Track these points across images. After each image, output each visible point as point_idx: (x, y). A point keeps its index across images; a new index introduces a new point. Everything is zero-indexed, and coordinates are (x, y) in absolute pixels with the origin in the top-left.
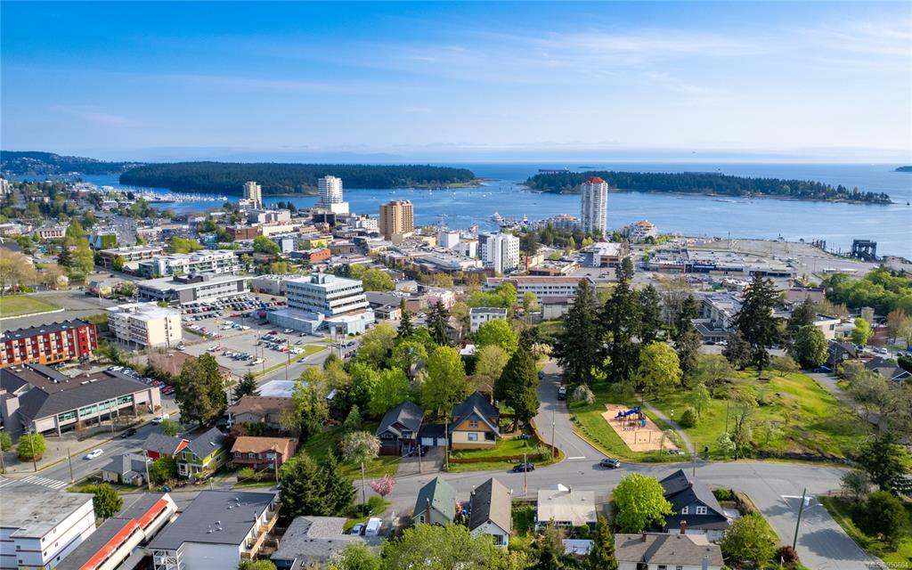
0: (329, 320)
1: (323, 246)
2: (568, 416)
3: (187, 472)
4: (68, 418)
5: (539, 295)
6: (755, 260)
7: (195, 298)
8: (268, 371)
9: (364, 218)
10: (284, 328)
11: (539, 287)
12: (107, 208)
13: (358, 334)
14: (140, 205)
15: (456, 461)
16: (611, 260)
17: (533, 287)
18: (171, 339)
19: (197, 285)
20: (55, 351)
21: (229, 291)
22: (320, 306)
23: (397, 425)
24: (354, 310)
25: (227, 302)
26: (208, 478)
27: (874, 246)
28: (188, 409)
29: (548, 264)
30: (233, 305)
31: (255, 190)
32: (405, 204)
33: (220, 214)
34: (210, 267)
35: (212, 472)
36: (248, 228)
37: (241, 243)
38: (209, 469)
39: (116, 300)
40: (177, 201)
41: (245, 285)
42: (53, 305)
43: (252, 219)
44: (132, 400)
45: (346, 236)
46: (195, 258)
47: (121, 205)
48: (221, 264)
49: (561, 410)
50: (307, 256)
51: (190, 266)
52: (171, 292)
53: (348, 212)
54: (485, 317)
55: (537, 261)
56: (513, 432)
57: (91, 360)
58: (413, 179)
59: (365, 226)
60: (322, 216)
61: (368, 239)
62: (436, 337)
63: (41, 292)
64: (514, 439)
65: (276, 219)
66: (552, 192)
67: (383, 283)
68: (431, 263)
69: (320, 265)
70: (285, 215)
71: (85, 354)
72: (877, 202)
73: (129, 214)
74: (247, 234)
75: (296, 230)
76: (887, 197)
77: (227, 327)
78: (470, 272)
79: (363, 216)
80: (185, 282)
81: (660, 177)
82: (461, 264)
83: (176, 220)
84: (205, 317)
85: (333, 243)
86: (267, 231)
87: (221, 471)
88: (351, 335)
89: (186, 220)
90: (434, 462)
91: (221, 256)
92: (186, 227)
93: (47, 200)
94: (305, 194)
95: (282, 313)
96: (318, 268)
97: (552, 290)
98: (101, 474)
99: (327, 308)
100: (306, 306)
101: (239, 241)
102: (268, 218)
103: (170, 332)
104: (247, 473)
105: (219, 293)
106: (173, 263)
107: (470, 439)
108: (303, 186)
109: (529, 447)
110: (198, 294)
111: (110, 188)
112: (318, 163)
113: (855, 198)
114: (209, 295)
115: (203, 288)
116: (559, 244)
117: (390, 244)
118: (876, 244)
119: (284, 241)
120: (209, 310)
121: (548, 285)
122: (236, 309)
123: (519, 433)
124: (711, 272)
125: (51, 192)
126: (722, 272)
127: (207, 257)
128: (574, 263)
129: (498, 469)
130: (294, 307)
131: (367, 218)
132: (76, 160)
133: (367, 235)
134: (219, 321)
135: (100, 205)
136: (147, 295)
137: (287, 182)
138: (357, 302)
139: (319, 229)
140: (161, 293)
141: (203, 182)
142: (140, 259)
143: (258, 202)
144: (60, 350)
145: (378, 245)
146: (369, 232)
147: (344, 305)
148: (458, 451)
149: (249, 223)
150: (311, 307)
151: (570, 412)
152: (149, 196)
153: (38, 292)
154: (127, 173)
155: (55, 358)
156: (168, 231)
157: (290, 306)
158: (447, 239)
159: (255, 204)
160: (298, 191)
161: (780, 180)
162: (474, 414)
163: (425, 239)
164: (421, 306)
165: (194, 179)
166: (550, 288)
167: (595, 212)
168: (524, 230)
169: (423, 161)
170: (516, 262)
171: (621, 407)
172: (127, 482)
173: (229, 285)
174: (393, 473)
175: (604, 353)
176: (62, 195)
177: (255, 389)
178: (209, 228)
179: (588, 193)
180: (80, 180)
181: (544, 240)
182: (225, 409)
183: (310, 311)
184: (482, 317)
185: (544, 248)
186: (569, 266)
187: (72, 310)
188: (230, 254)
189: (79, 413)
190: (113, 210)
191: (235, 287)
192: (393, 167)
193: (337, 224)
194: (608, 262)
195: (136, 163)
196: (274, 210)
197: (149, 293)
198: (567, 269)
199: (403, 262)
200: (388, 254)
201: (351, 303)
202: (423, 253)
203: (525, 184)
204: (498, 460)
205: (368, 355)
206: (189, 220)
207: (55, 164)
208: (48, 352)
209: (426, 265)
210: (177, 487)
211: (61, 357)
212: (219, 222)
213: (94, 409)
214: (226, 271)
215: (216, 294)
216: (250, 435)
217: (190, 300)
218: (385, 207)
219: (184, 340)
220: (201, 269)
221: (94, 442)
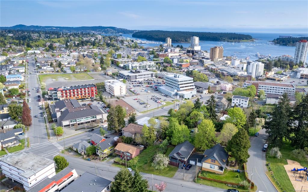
0: (178, 92)
1: (187, 62)
2: (265, 162)
3: (99, 153)
4: (74, 122)
7: (136, 78)
8: (149, 111)
9: (205, 52)
10: (162, 93)
11: (268, 87)
12: (125, 45)
13: (188, 99)
14: (135, 44)
15: (201, 178)
16: (306, 76)
17: (265, 87)
18: (122, 93)
19: (137, 74)
20: (83, 95)
21: (148, 77)
22: (176, 86)
23: (179, 154)
24: (189, 89)
25: (146, 81)
26: (105, 158)
28: (110, 126)
29: (276, 76)
30: (148, 82)
32: (220, 48)
33: (157, 48)
34: (146, 68)
35: (107, 156)
36: (164, 54)
37: (161, 59)
38: (106, 154)
39: (112, 77)
40: (145, 43)
41: (154, 75)
42: (92, 77)
43: (166, 51)
44: (96, 118)
45: (197, 58)
46: (142, 64)
47: (129, 44)
48: (150, 66)
49: (262, 158)
50: (181, 65)
51: (139, 66)
52: (128, 76)
53: (200, 49)
54: (239, 100)
55: (271, 74)
56: (234, 166)
57: (95, 98)
59: (205, 55)
60: (190, 51)
61: (204, 60)
63: (93, 72)
64: (233, 171)
65: (174, 51)
67: (204, 79)
68: (226, 71)
70: (177, 50)
71: (93, 97)
73: (131, 47)
74: (163, 56)
75: (180, 55)
77: (143, 91)
78: (240, 77)
79: (205, 51)
80: (133, 73)
82: (238, 73)
83: (144, 50)
84: (137, 86)
85: (192, 61)
86: (170, 55)
87: (111, 156)
88: (185, 99)
89: (147, 50)
90: (192, 175)
91: (150, 64)
92: (147, 52)
93: (109, 42)
94: (189, 42)
95: (162, 87)
96: (184, 70)
98: (72, 147)
99: (178, 87)
100: (171, 86)
101: (160, 58)
102: (171, 51)
103: (122, 91)
104: (117, 159)
105: (145, 77)
106: (134, 65)
108: (188, 39)
109: (239, 179)
110: (137, 77)
111: (128, 39)
114: (141, 78)
115: (139, 76)
116: (282, 67)
117: (213, 63)
119: (174, 59)
120: (139, 83)
121: (272, 86)
123: (236, 168)
125: (111, 39)
127: (145, 64)
128: (288, 76)
129: (220, 187)
130: (167, 85)
131: (207, 52)
135: (123, 44)
136: (120, 76)
138: (190, 86)
139: (188, 55)
140: (125, 76)
142: (125, 63)
143: (170, 45)
144: (85, 94)
145: (207, 63)
146: (206, 57)
147: (185, 87)
148: (204, 171)
149: (165, 52)
150: (173, 86)
151: (267, 160)
152: (139, 41)
153: (91, 72)
154: (135, 33)
155: (84, 97)
156: (140, 53)
158: (235, 62)
159: (169, 45)
160: (186, 41)
163: (227, 61)
164: (217, 89)
166: (273, 88)
168: (268, 60)
170: (262, 73)
171: (296, 163)
172: (79, 152)
173: (148, 75)
174: (172, 176)
176: (113, 40)
178: (153, 53)
181: (276, 65)
185: (276, 69)
186: (285, 77)
187: (97, 80)
188: (153, 63)
189: (77, 120)
190: (126, 46)
191: (150, 76)
193: (195, 54)
194: (304, 77)
196: (175, 48)
197: (122, 76)
198: (284, 78)
199: (216, 70)
200: (211, 67)
201: (188, 86)
202: (224, 67)
203: (272, 42)
204: (222, 182)
206: (148, 50)
208: (81, 95)
209: (224, 72)
210: (93, 159)
211: (85, 96)
212: (156, 51)
213: (82, 120)
214: (151, 69)
215: (143, 78)
216: (125, 143)
217: (134, 79)
218: (213, 48)
219: (126, 94)
220: (143, 68)
221: (79, 132)
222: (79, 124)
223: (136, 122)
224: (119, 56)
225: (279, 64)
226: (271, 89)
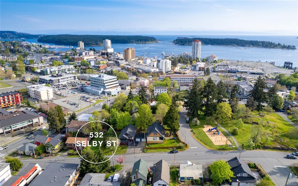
0: (105, 90)
1: (104, 63)
2: (190, 130)
3: (49, 150)
4: (8, 129)
5: (178, 81)
6: (251, 69)
7: (59, 82)
8: (82, 109)
9: (118, 54)
10: (89, 93)
11: (178, 79)
12: (33, 50)
13: (115, 95)
14: (44, 49)
15: (148, 148)
16: (202, 68)
17: (176, 79)
18: (49, 97)
19: (60, 78)
20: (7, 103)
21: (71, 80)
22: (102, 85)
23: (127, 134)
24: (114, 87)
25: (70, 83)
26: (57, 153)
27: (292, 64)
28: (51, 126)
29: (181, 70)
30: (72, 85)
31: (82, 44)
32: (132, 49)
33: (70, 52)
34: (65, 71)
35: (58, 151)
36: (79, 57)
37: (77, 62)
38: (57, 150)
39: (31, 83)
40: (56, 48)
41: (76, 78)
42: (9, 85)
43: (81, 54)
44: (32, 121)
45: (112, 60)
46: (60, 68)
47: (37, 49)
48: (69, 70)
49: (187, 127)
50: (99, 67)
51: (58, 71)
52: (50, 80)
53: (113, 52)
54: (160, 90)
55: (177, 69)
56: (170, 136)
57: (20, 105)
58: (135, 40)
59: (119, 57)
60: (104, 53)
61: (120, 61)
62: (141, 99)
63: (6, 80)
64: (170, 139)
65: (89, 54)
66: (182, 45)
67: (124, 77)
68: (141, 69)
69: (103, 70)
70: (92, 53)
71: (18, 103)
72: (291, 49)
73: (40, 52)
74: (79, 59)
75: (95, 58)
76: (295, 47)
77: (69, 93)
78: (154, 73)
79: (118, 53)
80: (55, 77)
81: (218, 40)
82: (151, 70)
83: (55, 54)
84: (62, 89)
85: (108, 62)
86: (85, 58)
87: (62, 150)
88: (113, 96)
89: (59, 54)
90: (140, 148)
91: (69, 67)
92: (59, 57)
93: (12, 47)
94: (99, 45)
95: (89, 88)
96: (102, 71)
97: (183, 79)
98: (18, 151)
99: (104, 86)
100: (97, 85)
101: (76, 62)
102: (86, 54)
103: (49, 95)
104: (71, 151)
105: (67, 80)
106: (52, 70)
107: (154, 139)
108: (99, 43)
109: (176, 143)
110: (60, 81)
111: (34, 44)
112: (104, 35)
113: (284, 47)
114: (64, 81)
115: (62, 79)
116: (185, 63)
117: (127, 63)
118: (292, 63)
119: (91, 62)
120: (63, 86)
121: (181, 78)
122: (73, 86)
123: (172, 137)
124: (236, 73)
125: (14, 45)
126: (240, 73)
127: (64, 68)
128: (190, 69)
129: (164, 152)
130: (93, 86)
131: (120, 53)
132: (23, 34)
133: (119, 59)
134: (67, 90)
135: (30, 49)
136: (42, 81)
137: (93, 41)
138: (115, 84)
139: (103, 57)
140: (47, 81)
141: (65, 41)
142: (41, 68)
143: (83, 48)
144: (9, 102)
145: (123, 63)
146: (120, 58)
147: (110, 85)
148: (150, 144)
149: (80, 55)
150: (99, 86)
151: (191, 128)
152: (47, 46)
153: (5, 80)
154: (40, 38)
155: (7, 105)
156: (53, 58)
157: (91, 85)
158: (146, 61)
160: (97, 44)
161: (258, 41)
162: (155, 130)
163: (139, 61)
164: (137, 85)
165: (62, 41)
166: (182, 79)
167: (197, 52)
168: (172, 58)
169: (139, 34)
170: (170, 69)
171: (209, 126)
172: (27, 154)
173: (71, 77)
174: (125, 153)
175: (203, 105)
176: (17, 46)
177: (76, 118)
178: (66, 57)
179: (194, 45)
180: (24, 41)
181: (179, 61)
182: (65, 125)
183: (98, 87)
184: (158, 90)
185: (180, 64)
186: (188, 70)
187: (16, 87)
188: (72, 67)
189: (12, 127)
190: (34, 51)
191: (73, 78)
192: (129, 36)
193: (109, 56)
194: (201, 69)
195: (43, 35)
196: (88, 51)
197: (43, 81)
198: (187, 71)
199: (131, 69)
200: (126, 66)
201: (113, 84)
202: (138, 66)
203: (173, 42)
204: (164, 148)
205: (117, 106)
206: (60, 54)
207: (16, 35)
208: (4, 103)
209: (139, 70)
210: (45, 156)
211: (9, 104)
212: (69, 55)
213: (17, 125)
214: (70, 72)
215: (66, 81)
216: (73, 137)
217: (57, 83)
218: (126, 50)
219: (54, 98)
220: (62, 72)
221: (17, 138)
222: (15, 130)
223: (76, 119)
224: (32, 62)
225: (182, 60)
226: (180, 80)
